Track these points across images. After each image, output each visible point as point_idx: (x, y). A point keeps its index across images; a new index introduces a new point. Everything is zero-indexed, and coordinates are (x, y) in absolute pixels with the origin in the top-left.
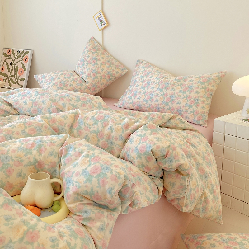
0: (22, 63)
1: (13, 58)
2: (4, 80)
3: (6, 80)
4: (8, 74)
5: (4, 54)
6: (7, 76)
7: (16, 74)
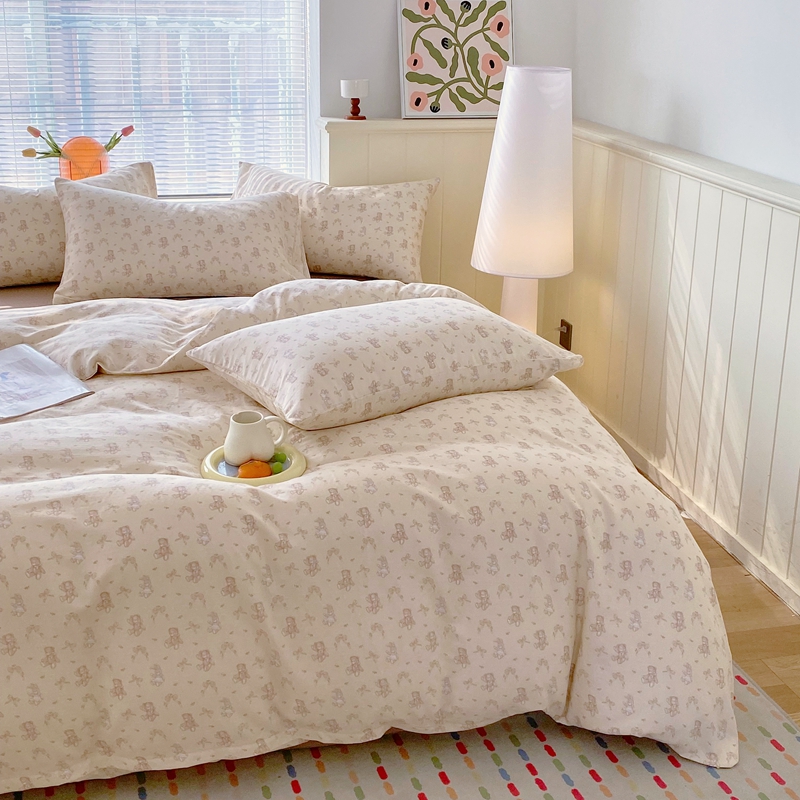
0: (487, 38)
1: (452, 26)
2: (429, 95)
3: (439, 93)
4: (444, 75)
5: (407, 13)
6: (442, 82)
7: (476, 73)
